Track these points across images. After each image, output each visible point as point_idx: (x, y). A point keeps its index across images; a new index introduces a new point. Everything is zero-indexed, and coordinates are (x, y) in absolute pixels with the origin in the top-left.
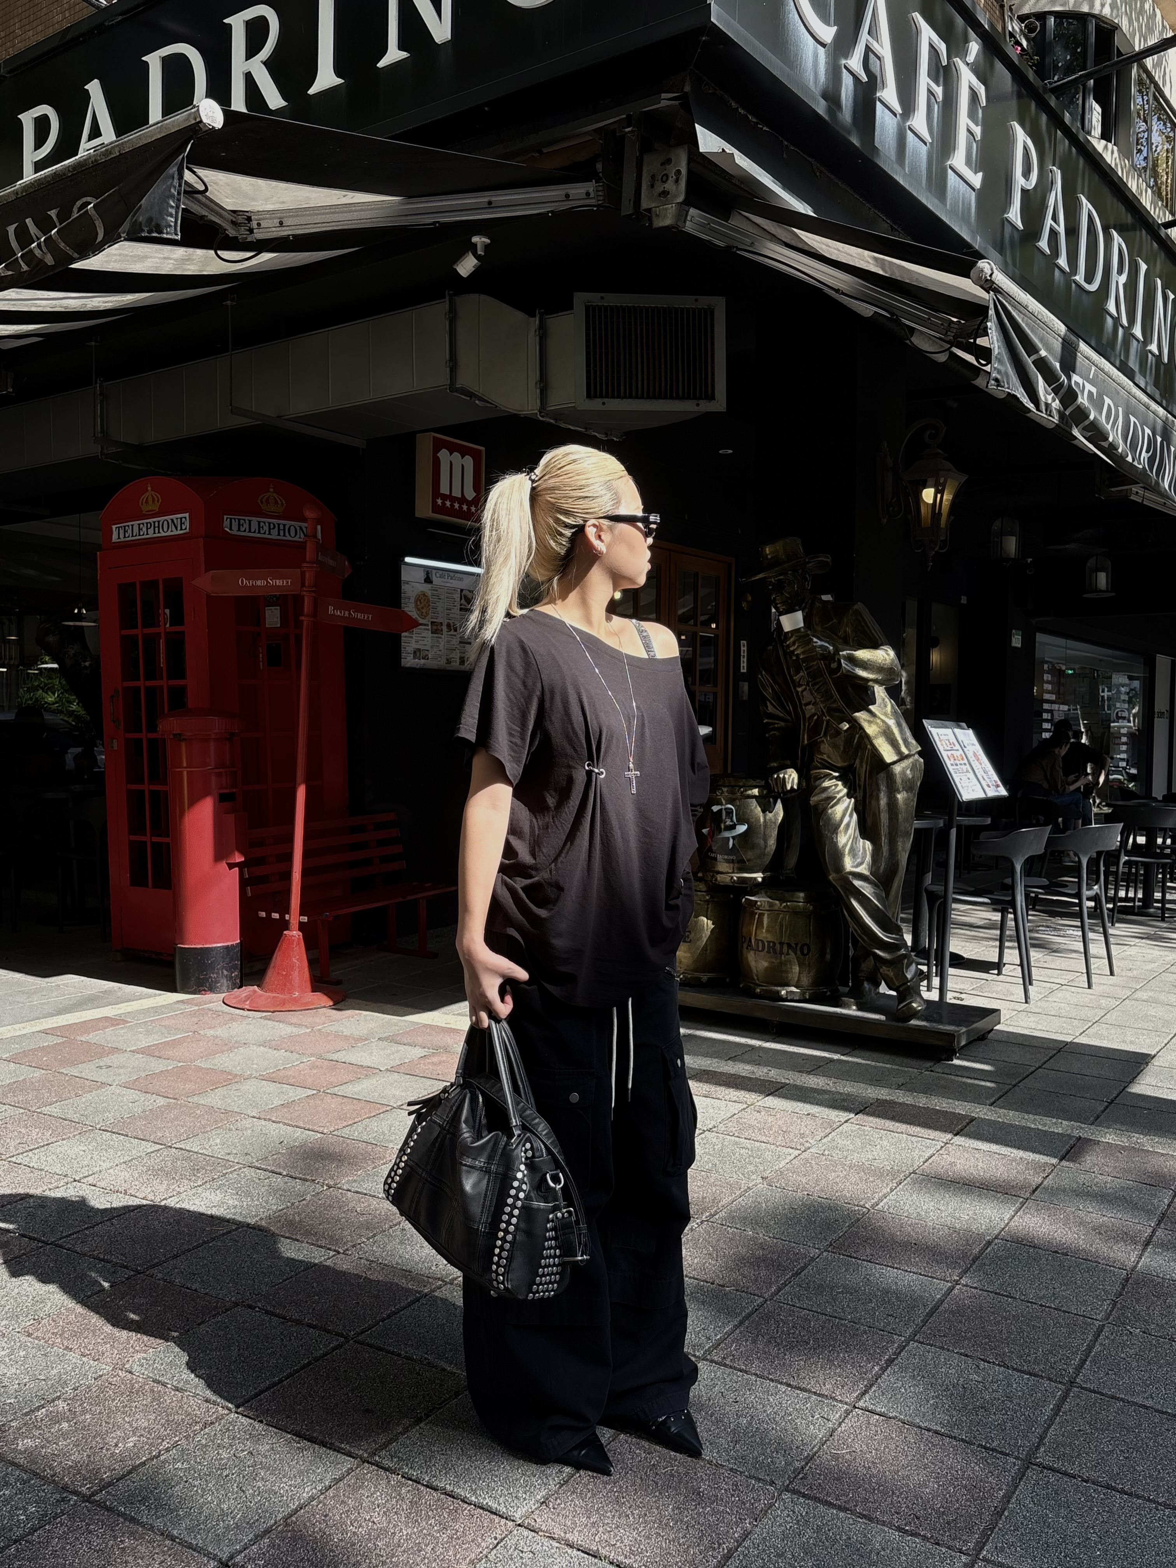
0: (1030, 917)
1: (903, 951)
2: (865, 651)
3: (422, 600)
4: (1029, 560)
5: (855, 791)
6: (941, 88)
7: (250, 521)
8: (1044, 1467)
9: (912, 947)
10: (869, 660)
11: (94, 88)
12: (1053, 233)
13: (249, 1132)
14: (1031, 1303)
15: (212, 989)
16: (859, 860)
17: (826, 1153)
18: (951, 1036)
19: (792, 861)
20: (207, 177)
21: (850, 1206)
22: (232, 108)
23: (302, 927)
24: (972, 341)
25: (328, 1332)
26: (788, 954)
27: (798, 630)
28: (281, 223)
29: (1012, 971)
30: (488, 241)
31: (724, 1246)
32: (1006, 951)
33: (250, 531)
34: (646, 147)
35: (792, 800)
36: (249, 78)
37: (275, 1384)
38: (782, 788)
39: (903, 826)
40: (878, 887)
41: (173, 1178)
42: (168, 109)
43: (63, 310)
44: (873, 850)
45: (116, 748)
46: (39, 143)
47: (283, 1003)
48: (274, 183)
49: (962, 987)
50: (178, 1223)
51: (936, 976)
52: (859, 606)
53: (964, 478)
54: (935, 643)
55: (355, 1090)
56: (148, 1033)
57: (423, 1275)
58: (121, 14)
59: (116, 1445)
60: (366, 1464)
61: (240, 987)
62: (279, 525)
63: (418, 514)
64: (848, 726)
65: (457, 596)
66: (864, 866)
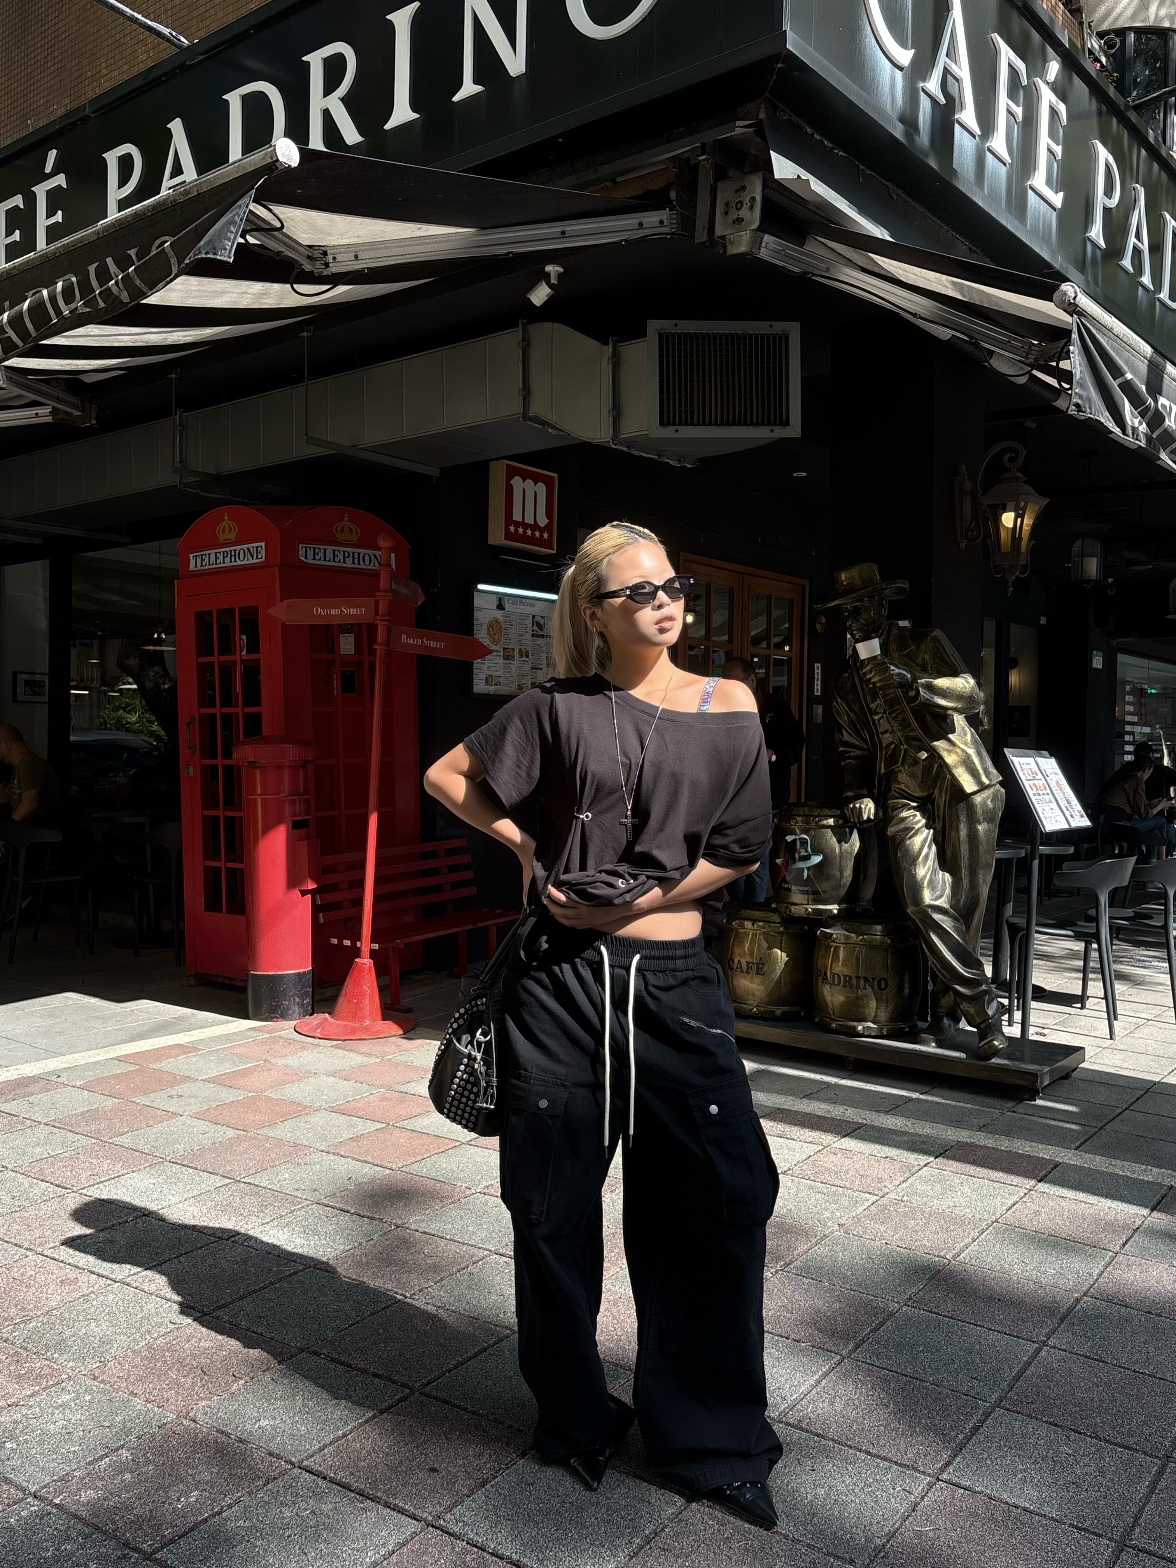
0: (1114, 947)
1: (984, 987)
2: (944, 679)
3: (494, 626)
4: (1110, 580)
5: (934, 821)
6: (1021, 108)
7: (325, 550)
8: (1139, 1550)
9: (992, 979)
10: (948, 688)
11: (176, 127)
12: (1137, 251)
13: (318, 1166)
14: (1124, 1368)
15: (284, 1016)
16: (938, 893)
17: (905, 1198)
18: (1034, 1076)
19: (868, 892)
20: (284, 213)
21: (930, 1257)
22: (310, 147)
23: (373, 954)
24: (1054, 364)
25: (394, 1382)
26: (865, 988)
27: (875, 658)
28: (356, 257)
29: (1096, 1005)
30: (562, 270)
31: (799, 1298)
32: (1090, 983)
33: (325, 560)
34: (720, 174)
35: (868, 830)
36: (327, 115)
37: (338, 1439)
38: (859, 818)
39: (984, 858)
40: (959, 921)
41: (241, 1214)
42: (247, 148)
43: (144, 344)
44: (953, 882)
45: (191, 774)
46: (123, 181)
47: (354, 1032)
48: (349, 219)
49: (1044, 1022)
50: (245, 1262)
51: (1018, 1010)
52: (937, 633)
53: (1045, 501)
54: (1014, 664)
55: (424, 1124)
56: (220, 1061)
57: (490, 1323)
58: (202, 54)
59: (179, 1500)
60: (430, 1528)
61: (312, 1014)
62: (353, 553)
63: (491, 541)
64: (926, 755)
65: (529, 622)
66: (944, 899)
